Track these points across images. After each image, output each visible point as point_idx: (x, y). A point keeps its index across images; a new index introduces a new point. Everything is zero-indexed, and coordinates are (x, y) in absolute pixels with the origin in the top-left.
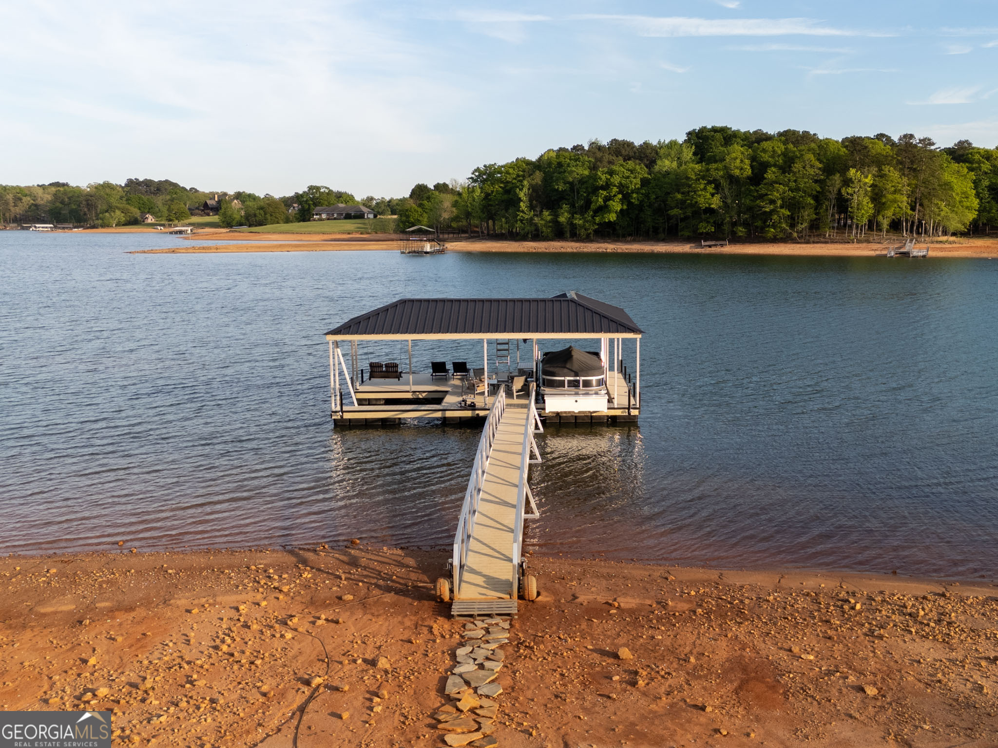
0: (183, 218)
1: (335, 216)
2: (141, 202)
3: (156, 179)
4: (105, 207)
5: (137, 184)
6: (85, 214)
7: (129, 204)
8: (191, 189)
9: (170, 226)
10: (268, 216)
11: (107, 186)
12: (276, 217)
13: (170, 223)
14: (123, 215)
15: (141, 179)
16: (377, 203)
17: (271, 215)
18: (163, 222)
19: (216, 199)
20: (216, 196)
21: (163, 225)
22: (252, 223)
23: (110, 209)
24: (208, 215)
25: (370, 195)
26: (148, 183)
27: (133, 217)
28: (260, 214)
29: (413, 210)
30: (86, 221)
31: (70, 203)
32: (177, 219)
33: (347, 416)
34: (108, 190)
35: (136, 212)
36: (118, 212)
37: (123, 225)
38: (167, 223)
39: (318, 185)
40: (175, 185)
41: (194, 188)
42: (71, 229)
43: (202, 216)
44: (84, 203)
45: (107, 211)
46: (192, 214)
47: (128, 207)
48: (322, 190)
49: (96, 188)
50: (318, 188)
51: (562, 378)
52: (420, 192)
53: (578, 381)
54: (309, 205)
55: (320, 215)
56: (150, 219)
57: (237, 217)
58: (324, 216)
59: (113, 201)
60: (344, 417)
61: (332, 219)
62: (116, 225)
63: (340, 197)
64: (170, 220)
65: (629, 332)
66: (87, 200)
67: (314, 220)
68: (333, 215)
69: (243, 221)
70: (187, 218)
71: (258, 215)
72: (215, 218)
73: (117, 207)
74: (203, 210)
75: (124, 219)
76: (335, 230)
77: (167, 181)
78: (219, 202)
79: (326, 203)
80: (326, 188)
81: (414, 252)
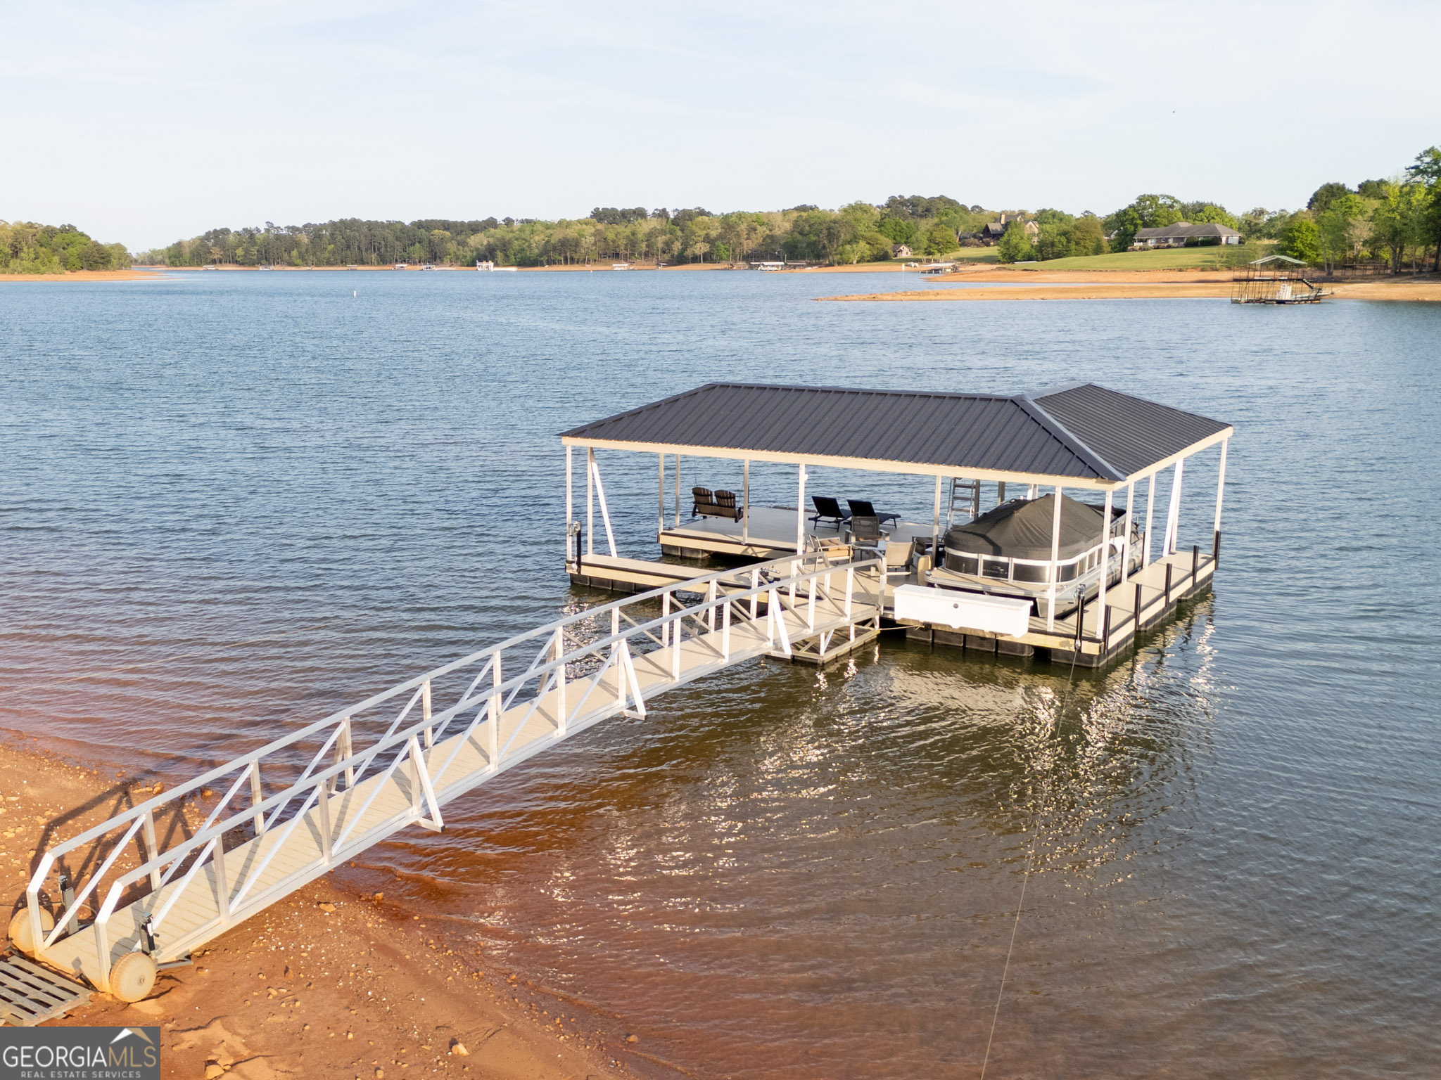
0: (948, 251)
1: (1171, 241)
2: (898, 228)
3: (927, 195)
4: (848, 237)
5: (900, 203)
6: (824, 247)
7: (881, 232)
8: (974, 208)
9: (929, 261)
10: (1073, 246)
11: (859, 208)
12: (1085, 247)
13: (930, 257)
14: (868, 246)
15: (907, 197)
16: (1271, 220)
17: (1077, 244)
18: (919, 257)
19: (1003, 222)
20: (1003, 217)
21: (919, 261)
22: (1045, 255)
23: (854, 239)
24: (988, 245)
25: (1259, 206)
26: (915, 202)
27: (883, 249)
28: (1060, 241)
29: (1304, 229)
30: (824, 256)
31: (810, 233)
32: (939, 251)
33: (586, 571)
34: (859, 214)
35: (887, 243)
36: (862, 244)
37: (868, 261)
38: (925, 257)
39: (1154, 193)
40: (952, 203)
41: (977, 207)
42: (804, 267)
43: (978, 246)
44: (825, 232)
45: (849, 243)
46: (963, 245)
47: (879, 236)
48: (1161, 202)
49: (845, 211)
50: (1153, 198)
51: (974, 556)
52: (1328, 196)
53: (1006, 566)
54: (1136, 226)
55: (1146, 241)
56: (906, 252)
57: (1025, 247)
58: (1151, 243)
59: (861, 230)
60: (583, 573)
61: (1163, 248)
62: (858, 262)
63: (1200, 211)
64: (930, 253)
65: (1087, 476)
66: (829, 229)
67: (1134, 250)
68: (1166, 240)
69: (1034, 252)
70: (954, 249)
71: (1057, 244)
72: (993, 250)
73: (862, 236)
74: (981, 239)
75: (869, 252)
76: (1159, 265)
77: (941, 198)
78: (1006, 226)
79: (1165, 221)
80: (1168, 197)
81: (1259, 301)
